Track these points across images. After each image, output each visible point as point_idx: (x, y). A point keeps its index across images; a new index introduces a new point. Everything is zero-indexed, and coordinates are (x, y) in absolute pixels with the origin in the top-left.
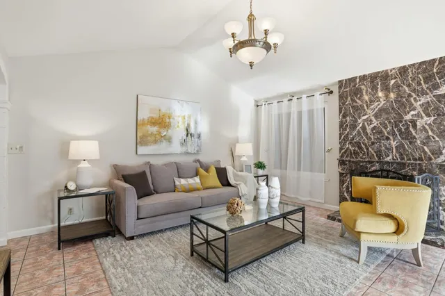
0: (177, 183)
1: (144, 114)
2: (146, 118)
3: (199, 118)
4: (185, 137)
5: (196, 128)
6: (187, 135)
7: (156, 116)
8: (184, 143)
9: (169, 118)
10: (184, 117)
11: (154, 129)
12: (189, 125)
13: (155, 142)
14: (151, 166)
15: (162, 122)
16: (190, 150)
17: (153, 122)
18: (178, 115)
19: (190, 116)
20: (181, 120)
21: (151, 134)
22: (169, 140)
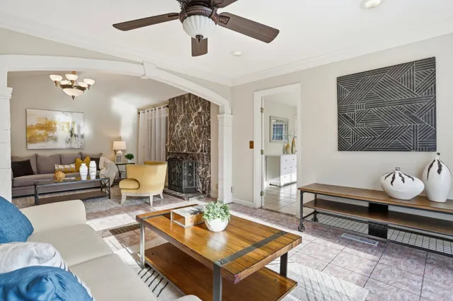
0: (56, 168)
2: (34, 124)
3: (82, 124)
4: (69, 137)
5: (79, 130)
6: (72, 136)
7: (43, 122)
8: (69, 141)
9: (55, 124)
10: (69, 123)
11: (42, 132)
12: (72, 129)
13: (43, 141)
14: (37, 156)
15: (49, 127)
16: (75, 145)
17: (41, 127)
18: (63, 121)
19: (73, 123)
20: (65, 125)
21: (40, 135)
22: (55, 139)
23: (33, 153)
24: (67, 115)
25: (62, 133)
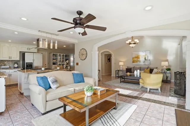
1: (134, 56)
3: (149, 56)
4: (144, 60)
5: (148, 58)
7: (136, 56)
8: (144, 62)
9: (140, 56)
10: (144, 56)
11: (136, 59)
13: (136, 62)
15: (138, 57)
16: (146, 64)
18: (142, 55)
19: (146, 55)
20: (143, 56)
21: (135, 60)
22: (140, 61)
23: (133, 66)
24: (143, 52)
25: (142, 59)
